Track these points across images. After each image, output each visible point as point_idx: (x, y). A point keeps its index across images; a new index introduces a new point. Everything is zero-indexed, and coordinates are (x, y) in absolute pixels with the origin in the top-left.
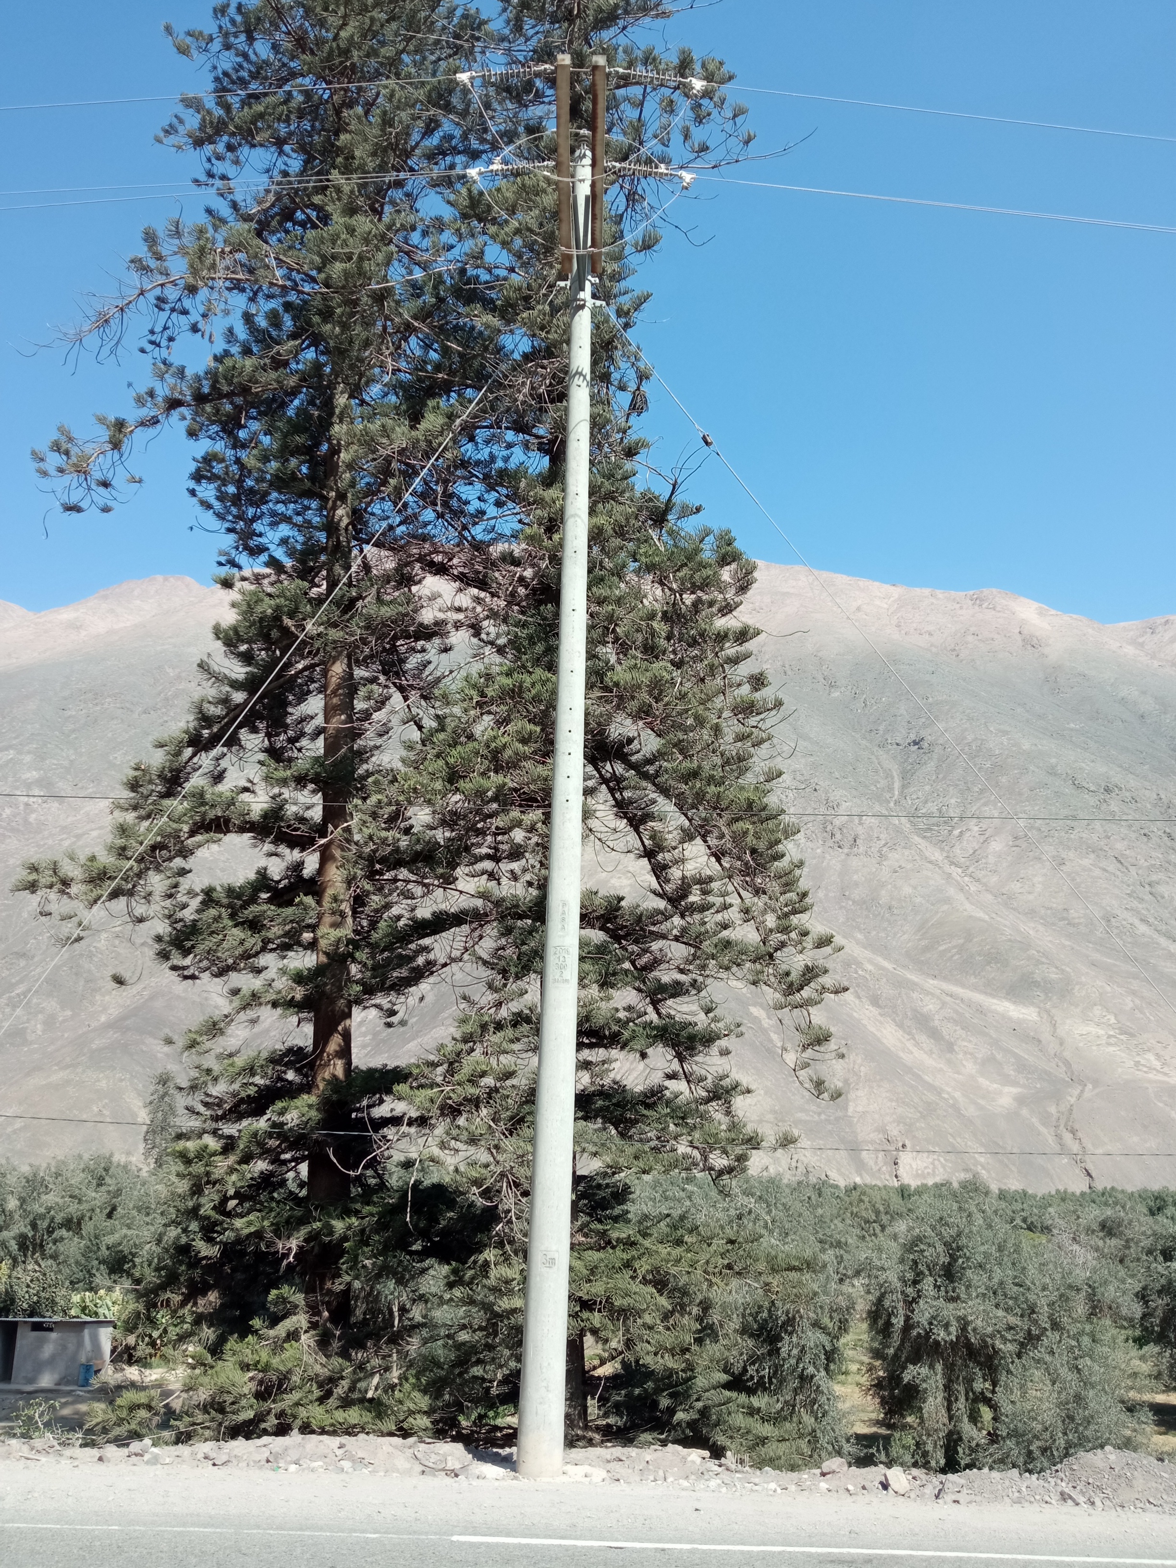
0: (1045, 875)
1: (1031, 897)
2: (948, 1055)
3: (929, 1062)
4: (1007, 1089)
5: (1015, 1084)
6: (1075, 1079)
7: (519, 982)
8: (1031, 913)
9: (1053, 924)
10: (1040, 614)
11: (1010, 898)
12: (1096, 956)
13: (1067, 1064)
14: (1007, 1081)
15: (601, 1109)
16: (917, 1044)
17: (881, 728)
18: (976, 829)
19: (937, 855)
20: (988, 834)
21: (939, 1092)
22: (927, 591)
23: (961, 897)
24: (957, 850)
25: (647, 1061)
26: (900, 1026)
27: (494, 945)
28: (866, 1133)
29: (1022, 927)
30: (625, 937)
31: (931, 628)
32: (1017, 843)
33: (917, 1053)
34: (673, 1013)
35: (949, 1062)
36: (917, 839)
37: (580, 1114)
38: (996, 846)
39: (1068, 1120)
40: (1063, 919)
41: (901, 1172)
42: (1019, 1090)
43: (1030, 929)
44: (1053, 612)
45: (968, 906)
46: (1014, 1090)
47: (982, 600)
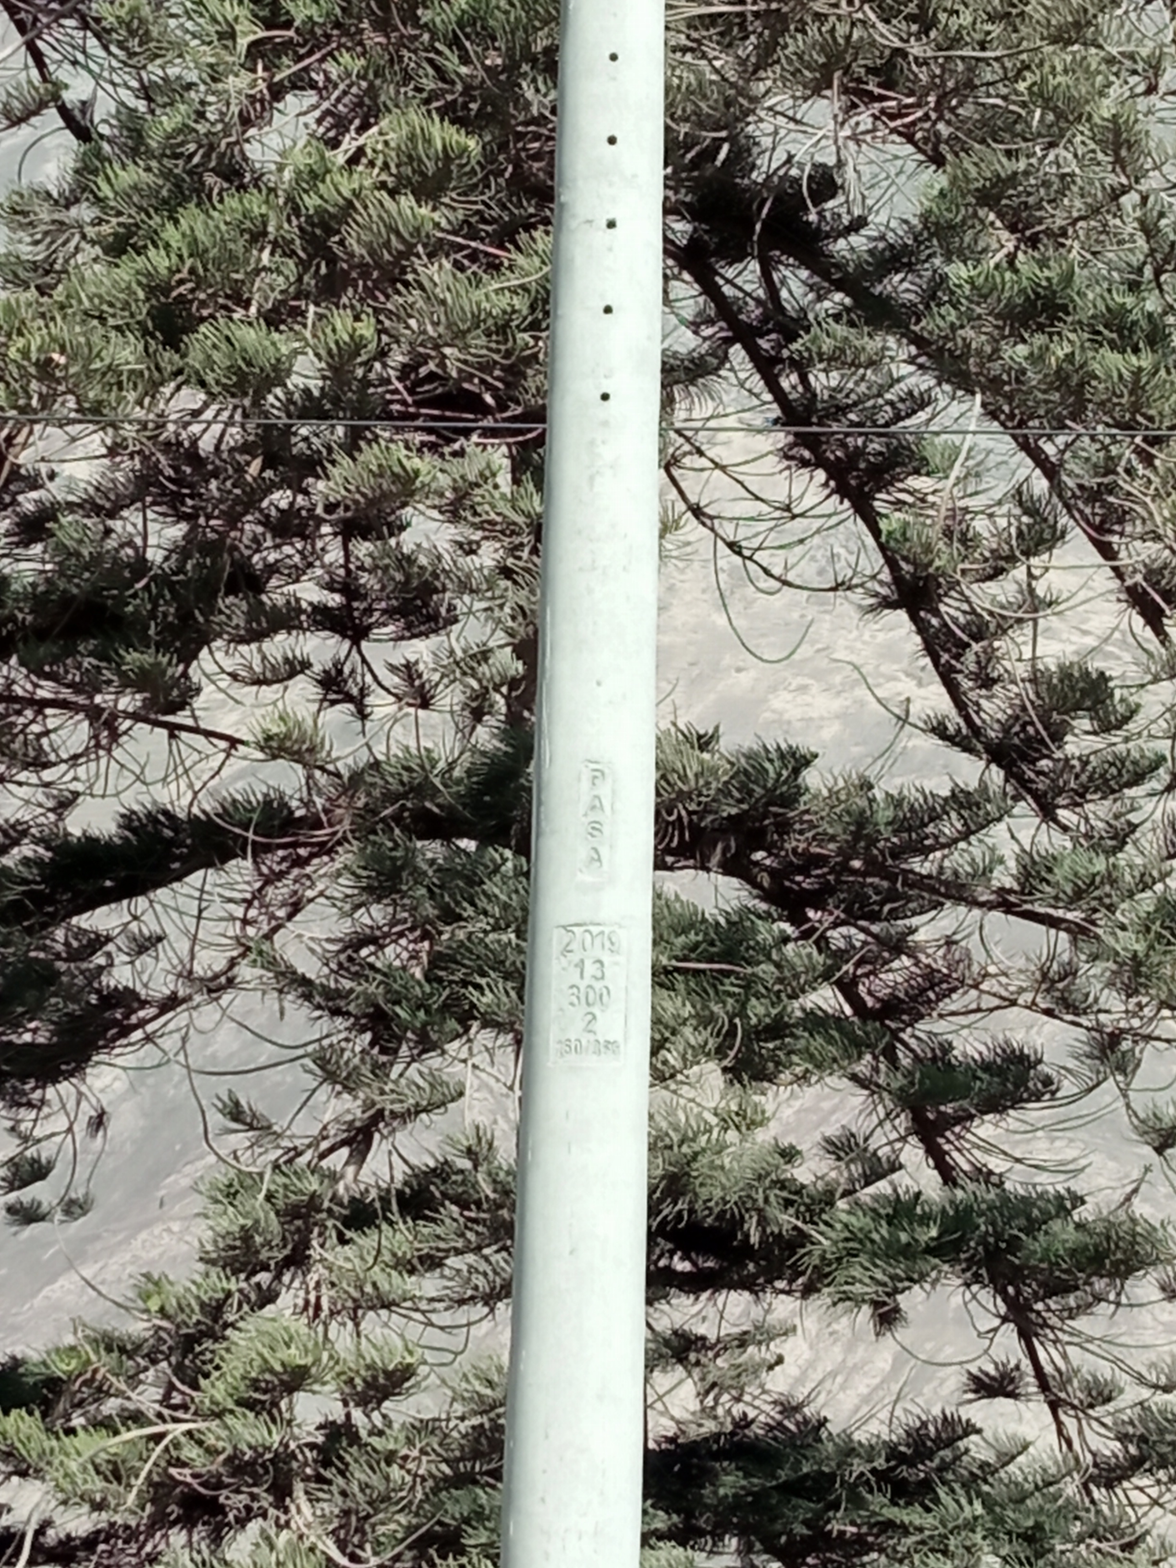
7: (433, 1061)
15: (736, 1504)
25: (902, 1333)
27: (344, 928)
30: (817, 900)
34: (996, 1164)
37: (661, 1521)
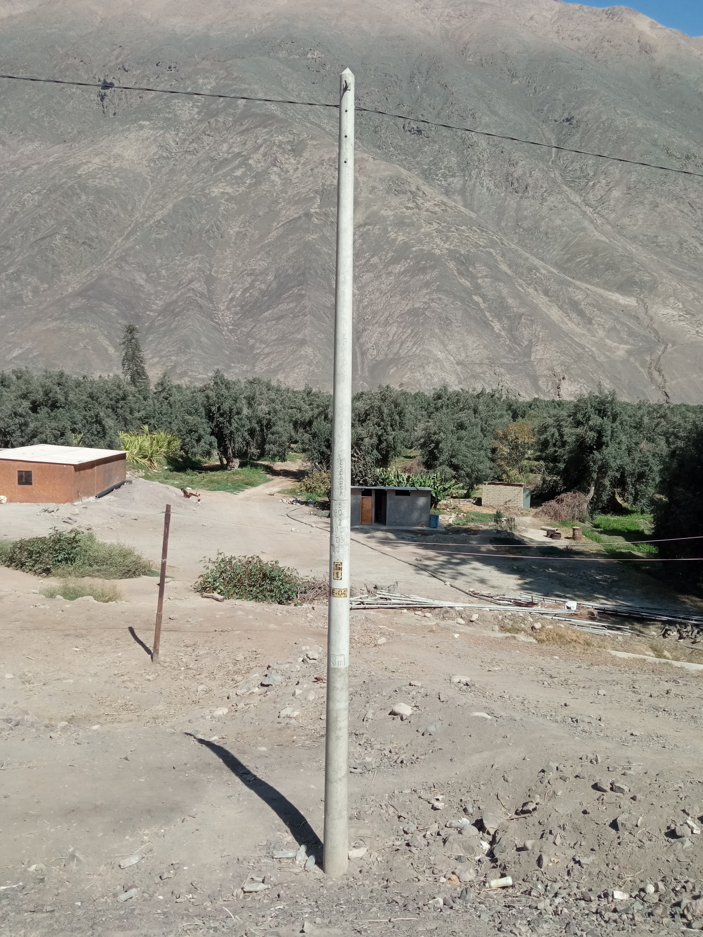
0: (645, 214)
1: (635, 228)
2: (589, 326)
3: (578, 330)
4: (622, 346)
5: (626, 343)
6: (660, 341)
8: (634, 238)
9: (647, 246)
10: (652, 27)
11: (622, 228)
12: (672, 266)
13: (656, 332)
14: (622, 341)
16: (570, 319)
17: (545, 108)
18: (604, 181)
19: (577, 199)
20: (611, 185)
21: (583, 347)
22: (577, 6)
23: (591, 227)
24: (591, 196)
26: (561, 308)
28: (542, 370)
29: (629, 247)
31: (579, 35)
32: (629, 192)
33: (571, 325)
35: (589, 330)
36: (565, 188)
38: (616, 193)
39: (657, 364)
40: (654, 242)
41: (562, 392)
42: (629, 347)
43: (632, 248)
44: (660, 26)
45: (596, 233)
46: (627, 347)
47: (614, 15)
